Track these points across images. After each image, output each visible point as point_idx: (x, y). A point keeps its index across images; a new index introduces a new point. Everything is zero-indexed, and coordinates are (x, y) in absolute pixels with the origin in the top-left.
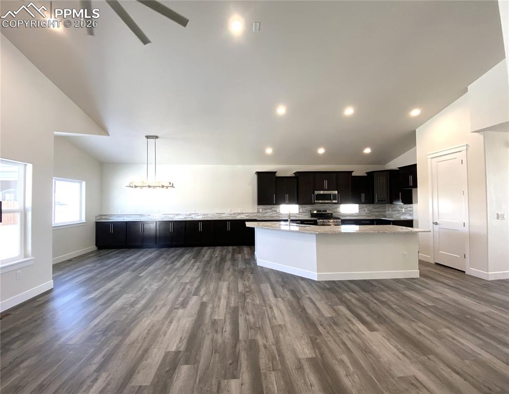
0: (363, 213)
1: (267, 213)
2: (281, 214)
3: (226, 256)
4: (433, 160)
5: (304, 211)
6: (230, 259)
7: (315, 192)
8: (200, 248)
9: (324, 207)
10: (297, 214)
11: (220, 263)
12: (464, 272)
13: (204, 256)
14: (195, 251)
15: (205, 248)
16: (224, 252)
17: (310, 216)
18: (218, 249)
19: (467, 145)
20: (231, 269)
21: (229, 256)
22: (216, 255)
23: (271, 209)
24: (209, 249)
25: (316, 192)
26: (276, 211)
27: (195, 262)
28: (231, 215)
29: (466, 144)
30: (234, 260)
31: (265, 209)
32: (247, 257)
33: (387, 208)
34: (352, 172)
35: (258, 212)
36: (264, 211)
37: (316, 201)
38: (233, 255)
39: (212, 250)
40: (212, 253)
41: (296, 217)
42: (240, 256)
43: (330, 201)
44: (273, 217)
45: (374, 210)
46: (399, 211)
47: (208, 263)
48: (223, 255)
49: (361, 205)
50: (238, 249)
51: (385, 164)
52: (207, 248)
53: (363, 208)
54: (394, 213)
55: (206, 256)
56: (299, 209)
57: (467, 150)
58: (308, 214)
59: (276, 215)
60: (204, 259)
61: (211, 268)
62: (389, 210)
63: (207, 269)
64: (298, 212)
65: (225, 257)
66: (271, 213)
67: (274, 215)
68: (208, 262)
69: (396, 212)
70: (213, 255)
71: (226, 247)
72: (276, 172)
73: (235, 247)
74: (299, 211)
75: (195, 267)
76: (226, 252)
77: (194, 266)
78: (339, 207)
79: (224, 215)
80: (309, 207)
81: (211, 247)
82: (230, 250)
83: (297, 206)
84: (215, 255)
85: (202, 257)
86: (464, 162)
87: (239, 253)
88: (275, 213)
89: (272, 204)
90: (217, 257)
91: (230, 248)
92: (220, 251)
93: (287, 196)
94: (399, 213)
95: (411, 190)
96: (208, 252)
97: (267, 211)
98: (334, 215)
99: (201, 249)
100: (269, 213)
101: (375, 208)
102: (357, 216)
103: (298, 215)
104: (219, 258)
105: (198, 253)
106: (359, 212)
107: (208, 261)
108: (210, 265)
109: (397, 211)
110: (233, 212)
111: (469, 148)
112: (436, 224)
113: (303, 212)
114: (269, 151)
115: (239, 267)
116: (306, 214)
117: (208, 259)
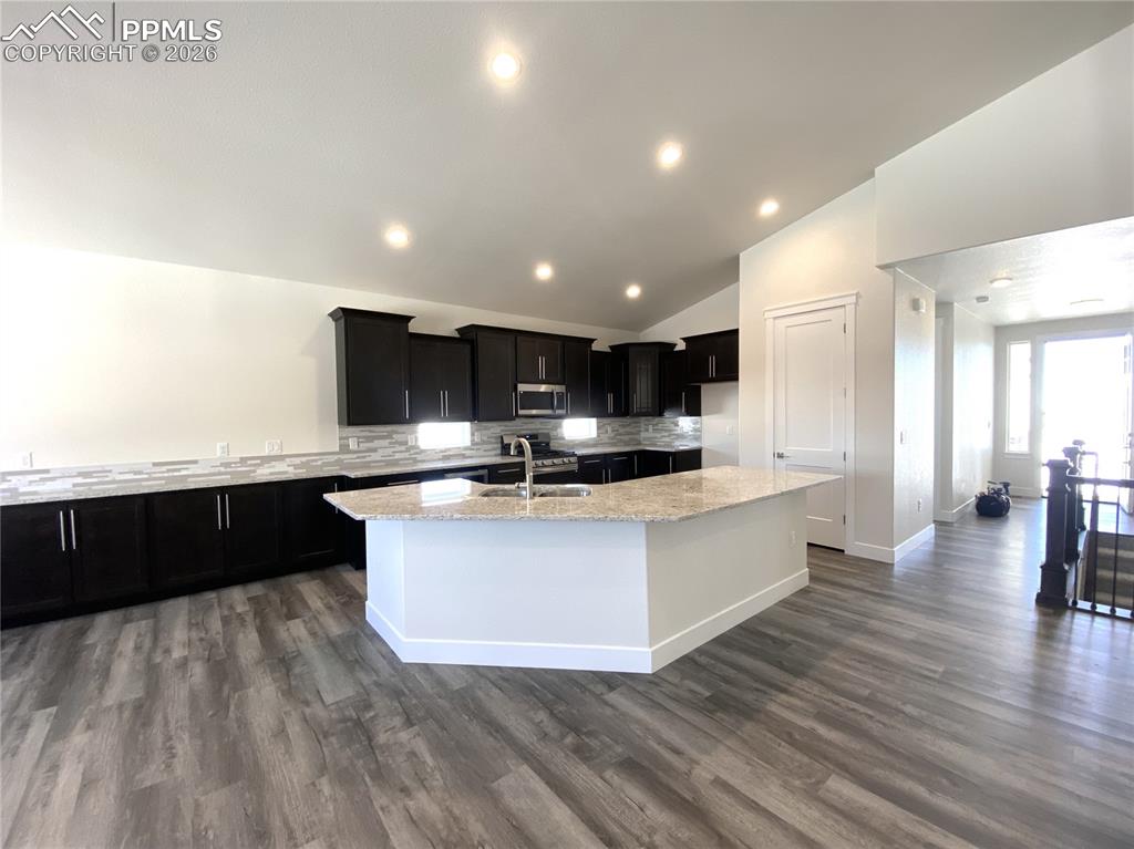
0: (605, 438)
1: (375, 450)
2: (423, 451)
3: (231, 645)
4: (777, 321)
5: (485, 438)
6: (259, 662)
7: (519, 385)
8: (72, 624)
9: (532, 426)
10: (466, 449)
11: (220, 704)
12: (843, 551)
13: (106, 673)
14: (43, 654)
15: (103, 620)
16: (215, 624)
17: (499, 452)
18: (177, 612)
19: (857, 294)
20: (294, 728)
21: (248, 644)
22: (177, 654)
23: (389, 436)
24: (127, 621)
25: (522, 388)
26: (406, 443)
27: (59, 732)
28: (227, 465)
29: (855, 292)
30: (282, 662)
31: (370, 439)
32: (335, 628)
33: (642, 425)
34: (592, 340)
35: (344, 449)
36: (364, 446)
37: (521, 412)
38: (266, 634)
39: (144, 625)
40: (147, 643)
41: (464, 457)
42: (297, 628)
43: (548, 412)
44: (395, 463)
45: (621, 430)
46: (670, 431)
47: (147, 723)
48: (213, 645)
49: (601, 420)
50: (275, 597)
51: (641, 330)
52: (118, 615)
53: (604, 425)
54: (658, 435)
55: (122, 668)
56: (473, 435)
57: (856, 304)
58: (496, 446)
59: (406, 455)
60: (112, 696)
61: (171, 753)
62: (647, 430)
63: (151, 775)
64: (468, 443)
65: (231, 653)
66: (390, 451)
67: (397, 456)
68: (142, 712)
69: (666, 434)
70: (158, 659)
71: (211, 596)
72: (411, 318)
73: (257, 589)
74: (472, 441)
75: (69, 778)
76: (226, 621)
77: (55, 768)
78: (560, 426)
79: (193, 470)
80: (496, 428)
81: (137, 611)
82: (239, 609)
83: (467, 425)
84: (167, 651)
85: (93, 685)
86: (850, 328)
87: (291, 616)
88: (403, 448)
89: (401, 421)
90: (183, 664)
91: (237, 596)
92: (191, 625)
93: (444, 396)
94: (669, 436)
95: (700, 387)
96: (127, 644)
97: (376, 443)
98: (554, 446)
99: (82, 632)
100: (380, 452)
101: (624, 426)
102: (595, 445)
103: (468, 453)
104: (198, 671)
105: (67, 665)
106: (598, 436)
107: (138, 707)
108: (157, 732)
109: (666, 431)
110: (235, 455)
111: (860, 300)
112: (780, 456)
113: (483, 442)
114: (397, 237)
115: (329, 699)
116: (490, 447)
117: (137, 692)
